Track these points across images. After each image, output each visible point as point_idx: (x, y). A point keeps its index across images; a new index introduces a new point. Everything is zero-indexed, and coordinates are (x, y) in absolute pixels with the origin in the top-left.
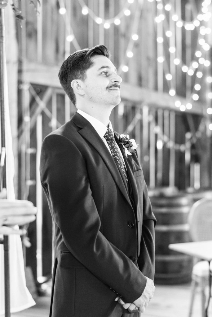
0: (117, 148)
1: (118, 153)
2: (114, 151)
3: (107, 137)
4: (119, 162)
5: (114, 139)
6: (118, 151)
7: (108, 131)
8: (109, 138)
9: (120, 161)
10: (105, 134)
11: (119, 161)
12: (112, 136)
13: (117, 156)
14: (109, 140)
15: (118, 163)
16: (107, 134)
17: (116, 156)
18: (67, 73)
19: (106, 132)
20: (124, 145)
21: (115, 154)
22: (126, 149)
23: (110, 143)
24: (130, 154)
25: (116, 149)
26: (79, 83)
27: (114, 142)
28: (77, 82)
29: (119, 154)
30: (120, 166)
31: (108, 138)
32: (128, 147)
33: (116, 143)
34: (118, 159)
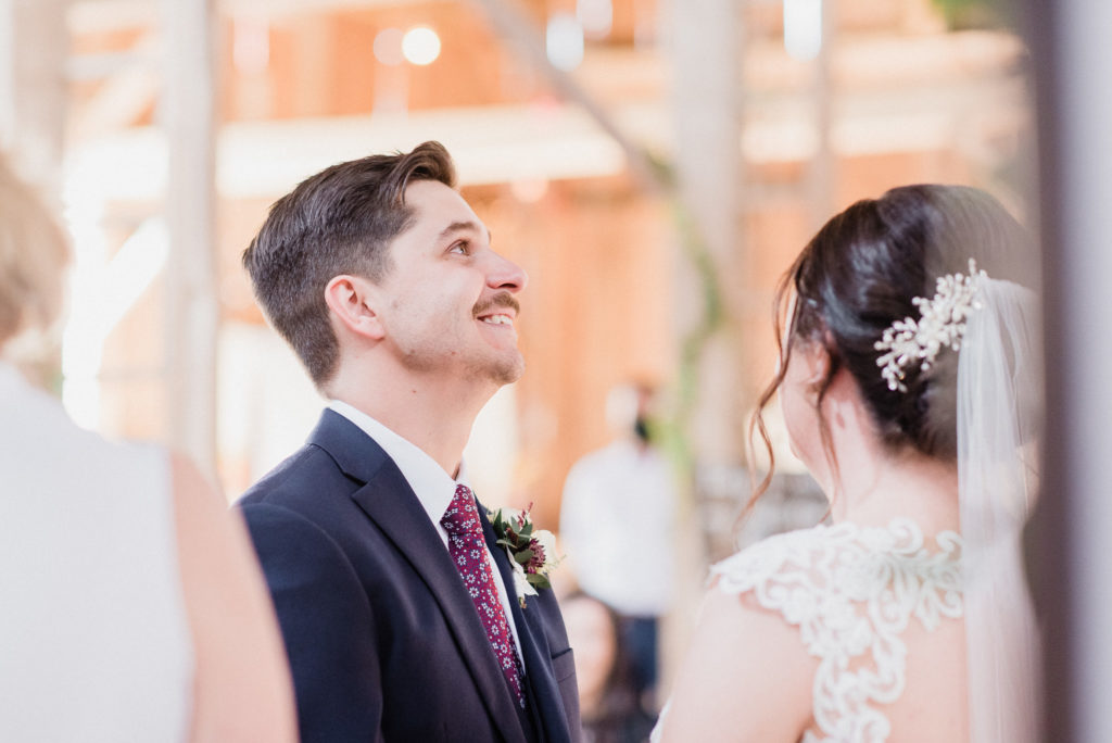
0: (488, 570)
1: (493, 589)
2: (476, 580)
3: (453, 522)
4: (495, 630)
5: (482, 530)
6: (491, 580)
7: (461, 498)
8: (463, 525)
9: (498, 625)
10: (449, 509)
11: (493, 623)
12: (473, 521)
13: (490, 605)
14: (461, 534)
15: (492, 635)
16: (456, 511)
17: (484, 601)
18: (300, 254)
19: (453, 502)
20: (514, 552)
21: (481, 595)
22: (519, 568)
23: (466, 545)
24: (532, 592)
25: (484, 574)
26: (356, 289)
27: (479, 543)
28: (349, 286)
29: (496, 595)
30: (499, 644)
31: (456, 526)
32: (524, 564)
33: (487, 549)
34: (491, 616)
